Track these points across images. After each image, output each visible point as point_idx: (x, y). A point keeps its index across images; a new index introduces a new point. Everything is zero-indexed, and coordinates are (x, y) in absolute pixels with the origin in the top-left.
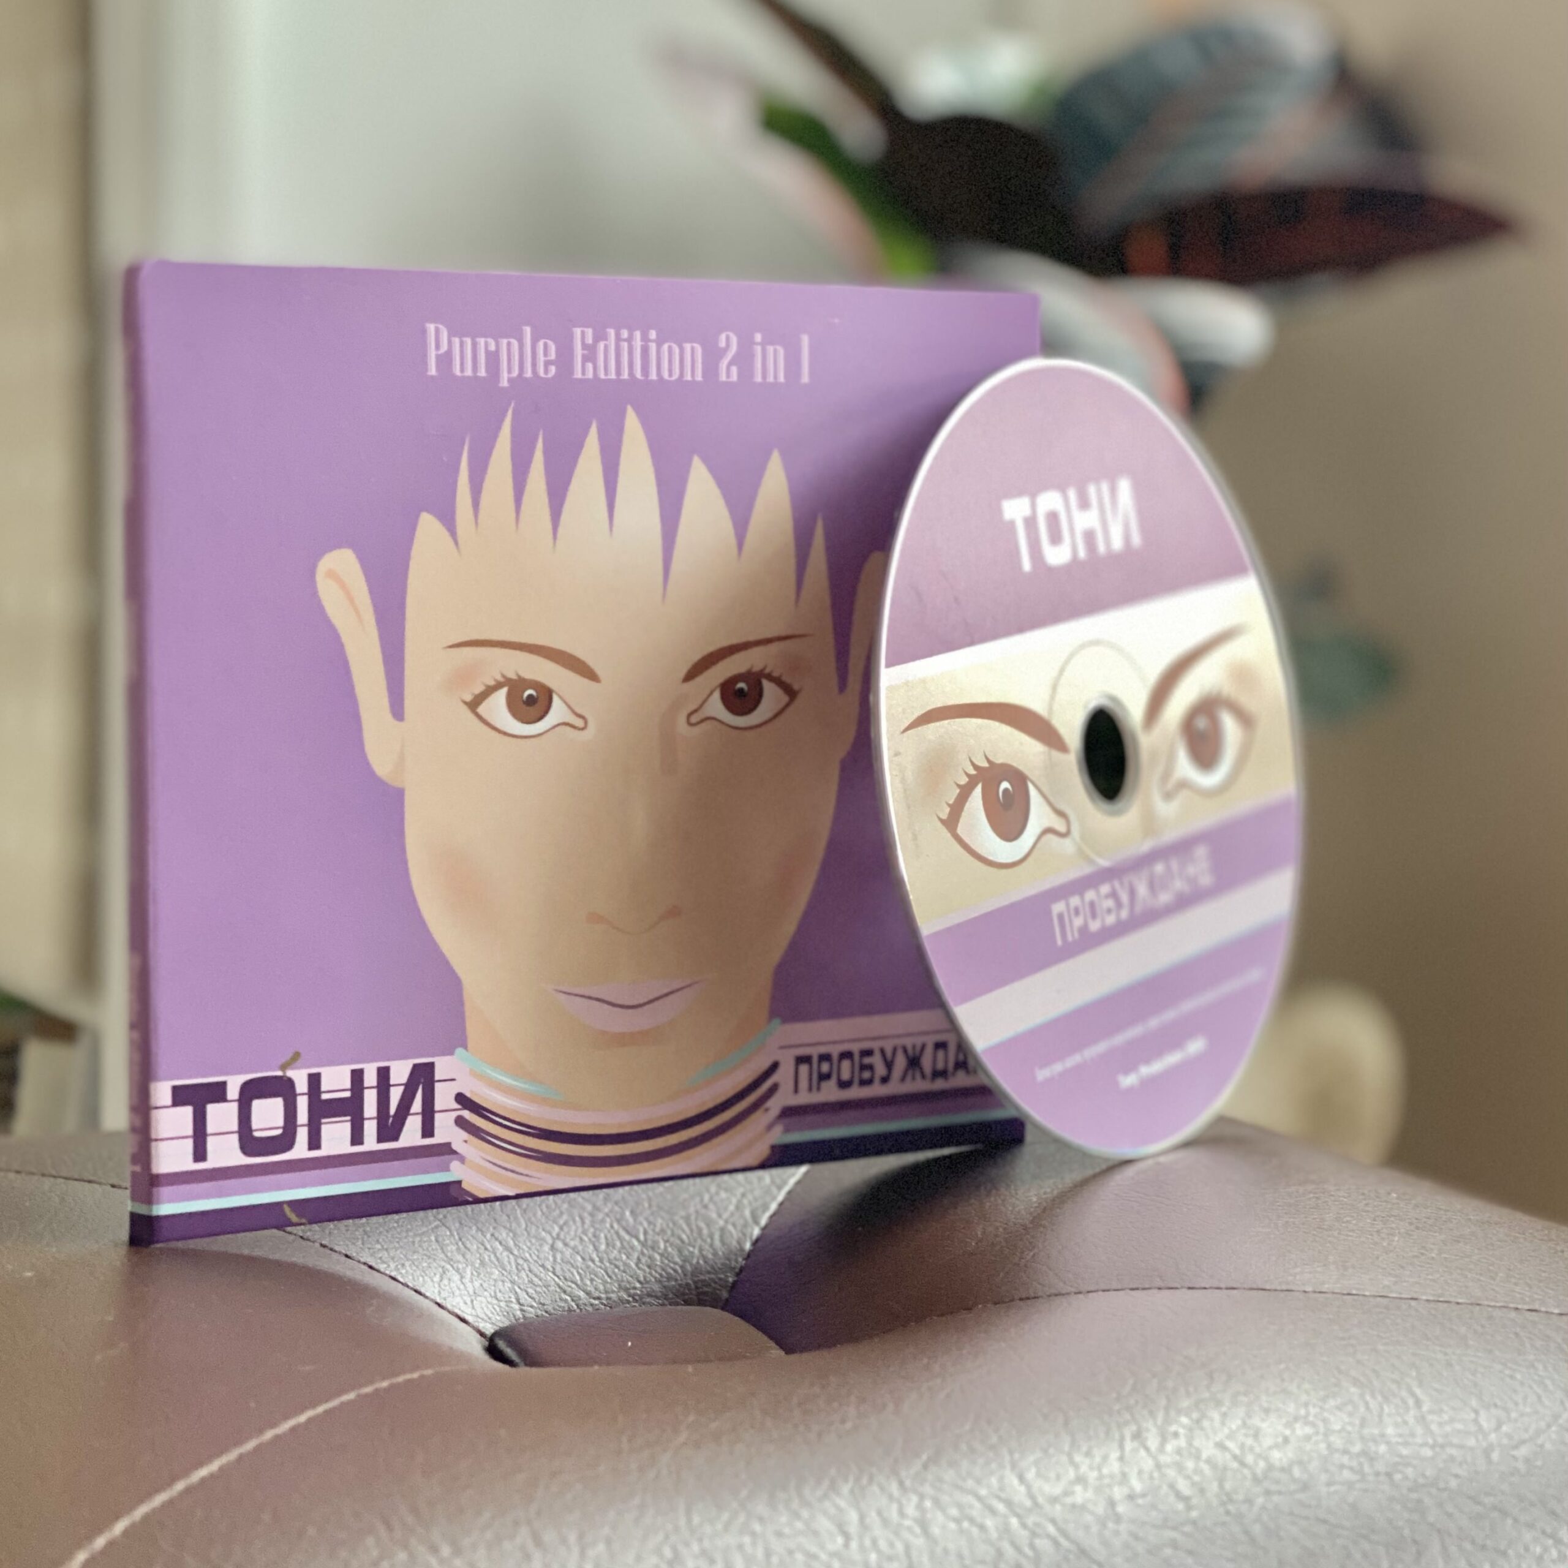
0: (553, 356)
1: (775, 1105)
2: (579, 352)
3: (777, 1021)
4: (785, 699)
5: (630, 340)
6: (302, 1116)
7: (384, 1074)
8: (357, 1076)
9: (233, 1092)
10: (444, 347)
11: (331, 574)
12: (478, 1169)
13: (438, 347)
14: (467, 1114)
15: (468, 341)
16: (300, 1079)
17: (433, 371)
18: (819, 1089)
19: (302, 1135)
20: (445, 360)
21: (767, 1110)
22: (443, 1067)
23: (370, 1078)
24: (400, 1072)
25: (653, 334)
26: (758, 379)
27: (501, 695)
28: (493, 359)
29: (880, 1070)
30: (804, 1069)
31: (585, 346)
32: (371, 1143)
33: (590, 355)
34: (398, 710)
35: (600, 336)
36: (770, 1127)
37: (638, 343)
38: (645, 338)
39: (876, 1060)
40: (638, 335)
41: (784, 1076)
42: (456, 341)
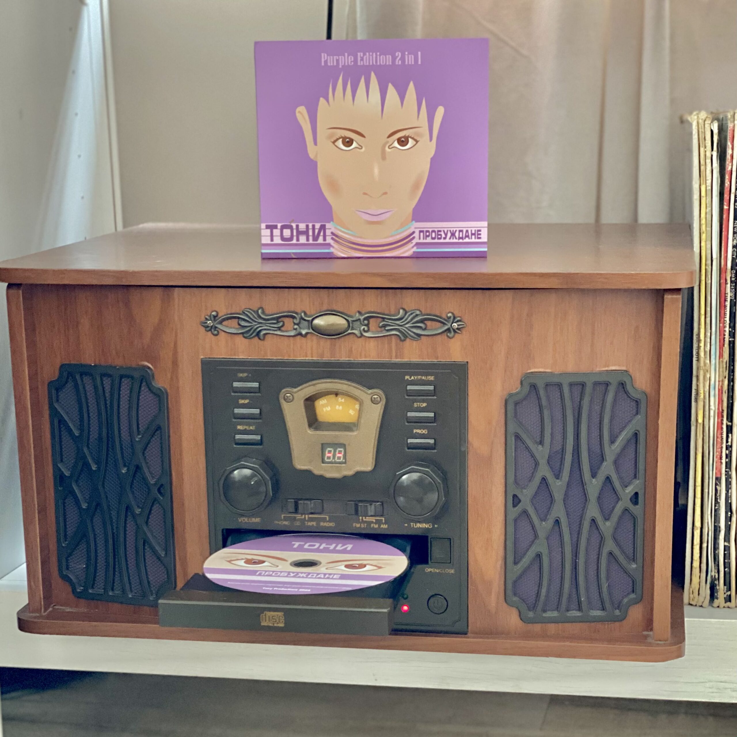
0: (352, 60)
1: (414, 242)
2: (359, 59)
3: (414, 222)
4: (415, 143)
5: (372, 55)
6: (295, 234)
7: (314, 226)
8: (307, 226)
9: (279, 227)
10: (326, 58)
11: (299, 112)
12: (337, 249)
13: (324, 58)
14: (334, 237)
15: (332, 57)
16: (294, 225)
17: (323, 64)
18: (426, 239)
19: (295, 238)
20: (326, 62)
21: (412, 243)
22: (328, 225)
23: (310, 226)
24: (318, 226)
25: (378, 54)
26: (407, 63)
27: (341, 140)
28: (338, 61)
29: (443, 236)
30: (422, 234)
31: (361, 57)
32: (311, 241)
33: (362, 59)
34: (315, 143)
35: (364, 54)
36: (413, 247)
37: (374, 56)
38: (376, 55)
39: (442, 233)
40: (374, 54)
41: (416, 235)
42: (329, 57)
